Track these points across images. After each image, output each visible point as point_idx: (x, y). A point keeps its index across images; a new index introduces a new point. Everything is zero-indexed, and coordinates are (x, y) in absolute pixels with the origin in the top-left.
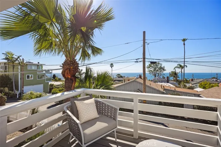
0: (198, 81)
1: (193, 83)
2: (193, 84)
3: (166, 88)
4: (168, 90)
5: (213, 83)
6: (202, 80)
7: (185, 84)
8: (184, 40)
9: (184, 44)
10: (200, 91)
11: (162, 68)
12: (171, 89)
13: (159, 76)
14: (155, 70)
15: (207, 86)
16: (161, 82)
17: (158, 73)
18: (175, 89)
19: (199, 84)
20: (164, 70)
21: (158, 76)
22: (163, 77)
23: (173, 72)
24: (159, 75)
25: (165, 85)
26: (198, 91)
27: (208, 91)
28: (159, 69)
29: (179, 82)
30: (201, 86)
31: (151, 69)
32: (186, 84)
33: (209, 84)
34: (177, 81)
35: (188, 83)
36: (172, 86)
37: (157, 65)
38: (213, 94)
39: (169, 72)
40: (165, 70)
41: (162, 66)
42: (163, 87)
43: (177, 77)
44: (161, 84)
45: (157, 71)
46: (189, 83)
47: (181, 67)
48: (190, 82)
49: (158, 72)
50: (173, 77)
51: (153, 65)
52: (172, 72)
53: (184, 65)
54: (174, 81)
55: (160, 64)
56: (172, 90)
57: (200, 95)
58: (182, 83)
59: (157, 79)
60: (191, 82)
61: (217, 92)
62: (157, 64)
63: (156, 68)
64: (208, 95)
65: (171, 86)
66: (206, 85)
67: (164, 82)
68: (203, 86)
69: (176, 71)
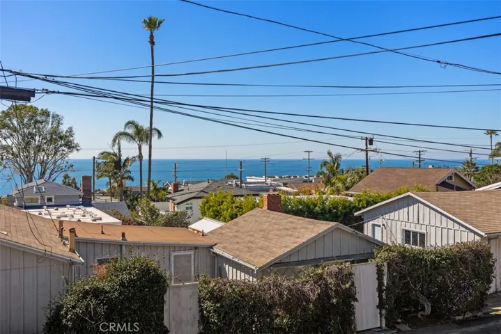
0: (195, 189)
1: (179, 199)
2: (178, 204)
3: (81, 234)
4: (94, 243)
5: (242, 196)
6: (206, 184)
7: (152, 204)
8: (152, 24)
9: (152, 43)
10: (211, 232)
11: (61, 138)
12: (104, 237)
13: (47, 175)
14: (28, 144)
15: (224, 206)
16: (57, 206)
17: (42, 162)
18: (123, 235)
19: (200, 202)
20: (71, 146)
21: (42, 175)
22: (66, 177)
23: (109, 154)
24: (48, 172)
25: (76, 217)
26: (206, 231)
27: (235, 227)
28: (51, 141)
29: (131, 198)
30: (209, 209)
31: (9, 142)
32: (157, 205)
33: (229, 198)
34: (125, 194)
35: (162, 200)
36: (107, 219)
37: (36, 122)
38: (252, 239)
39: (91, 158)
40: (76, 147)
41: (64, 128)
42: (66, 234)
43: (123, 178)
44: (55, 213)
45: (39, 149)
46: (167, 200)
47: (140, 134)
48: (169, 196)
49: (41, 156)
50: (107, 179)
51: (15, 122)
52: (105, 154)
53: (151, 129)
54: (112, 195)
55: (51, 119)
56: (109, 244)
57: (211, 247)
58: (144, 201)
59: (39, 189)
60: (172, 195)
61: (261, 231)
62: (38, 118)
63: (32, 136)
64: (237, 243)
65: (104, 221)
66: (222, 202)
67: (73, 205)
68: (213, 210)
69: (120, 151)
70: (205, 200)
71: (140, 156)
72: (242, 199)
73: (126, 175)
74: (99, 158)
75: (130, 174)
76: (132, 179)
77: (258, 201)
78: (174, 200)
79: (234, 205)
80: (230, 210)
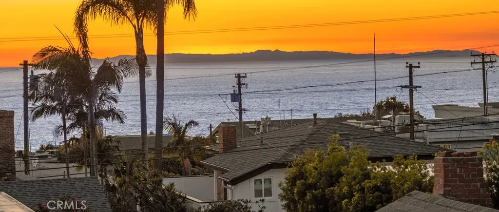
2: (235, 182)
5: (389, 159)
15: (342, 187)
30: (302, 194)
33: (356, 165)
43: (98, 114)
66: (338, 176)
68: (315, 197)
69: (85, 45)
70: (294, 170)
72: (390, 168)
73: (106, 106)
74: (36, 66)
75: (114, 105)
76: (118, 117)
77: (431, 174)
78: (223, 172)
79: (367, 184)
80: (357, 196)
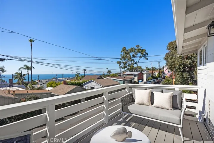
0: (45, 81)
1: (40, 83)
2: (40, 85)
5: (57, 82)
6: (48, 80)
7: (32, 85)
8: (31, 41)
9: (31, 45)
10: (51, 90)
12: (22, 93)
15: (53, 84)
18: (28, 92)
19: (46, 84)
20: (3, 71)
26: (49, 90)
29: (26, 84)
32: (34, 85)
33: (54, 83)
38: (60, 90)
39: (11, 74)
40: (5, 71)
43: (23, 79)
46: (37, 84)
47: (28, 68)
52: (17, 73)
53: (32, 67)
57: (51, 93)
58: (30, 85)
60: (39, 83)
61: (62, 89)
64: (57, 91)
65: (20, 90)
68: (50, 85)
69: (21, 72)
70: (48, 83)
71: (28, 74)
74: (14, 74)
75: (25, 78)
77: (61, 83)
